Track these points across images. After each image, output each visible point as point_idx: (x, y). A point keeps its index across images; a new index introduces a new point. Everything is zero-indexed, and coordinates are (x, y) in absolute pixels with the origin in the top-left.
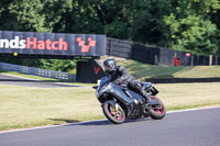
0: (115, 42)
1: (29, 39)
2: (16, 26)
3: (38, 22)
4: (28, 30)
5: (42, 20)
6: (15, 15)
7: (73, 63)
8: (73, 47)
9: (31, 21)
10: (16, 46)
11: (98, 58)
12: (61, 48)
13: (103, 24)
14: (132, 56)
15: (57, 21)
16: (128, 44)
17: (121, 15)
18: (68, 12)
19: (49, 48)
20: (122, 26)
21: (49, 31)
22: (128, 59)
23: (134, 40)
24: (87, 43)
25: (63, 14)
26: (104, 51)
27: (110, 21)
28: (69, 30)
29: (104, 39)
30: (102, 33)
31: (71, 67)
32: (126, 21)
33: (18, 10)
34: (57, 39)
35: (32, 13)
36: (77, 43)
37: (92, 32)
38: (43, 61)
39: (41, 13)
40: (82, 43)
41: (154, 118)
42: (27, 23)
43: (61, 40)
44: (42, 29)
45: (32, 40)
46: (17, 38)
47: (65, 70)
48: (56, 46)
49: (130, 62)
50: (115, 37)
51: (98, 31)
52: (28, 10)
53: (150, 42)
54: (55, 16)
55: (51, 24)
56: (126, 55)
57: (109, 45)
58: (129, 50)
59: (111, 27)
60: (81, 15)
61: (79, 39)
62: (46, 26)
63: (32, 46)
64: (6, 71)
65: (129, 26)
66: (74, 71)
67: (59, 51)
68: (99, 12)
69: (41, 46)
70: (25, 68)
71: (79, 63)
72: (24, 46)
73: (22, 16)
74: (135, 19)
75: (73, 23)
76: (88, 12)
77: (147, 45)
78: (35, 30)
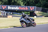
0: (38, 8)
1: (19, 7)
2: (17, 4)
3: (21, 4)
4: (19, 5)
5: (22, 3)
6: (16, 2)
7: (29, 12)
8: (29, 9)
9: (20, 3)
10: (17, 9)
11: (34, 11)
12: (26, 9)
13: (36, 4)
14: (42, 11)
15: (25, 3)
16: (41, 8)
17: (40, 2)
18: (28, 1)
19: (24, 9)
20: (40, 4)
21: (24, 5)
22: (41, 11)
23: (42, 7)
24: (32, 8)
25: (27, 2)
26: (36, 10)
27: (37, 3)
28: (28, 5)
29: (36, 7)
30: (35, 6)
31: (28, 13)
32: (41, 3)
33: (17, 1)
34: (25, 7)
35: (20, 2)
36: (30, 8)
37: (33, 6)
38: (22, 12)
39: (22, 1)
40: (31, 8)
41: (33, 26)
42: (19, 4)
43: (26, 7)
44: (22, 5)
45: (20, 7)
46: (17, 7)
47: (27, 14)
48: (25, 9)
49: (42, 12)
50: (38, 7)
51: (34, 5)
52: (19, 1)
53: (46, 8)
54: (25, 2)
55: (24, 4)
56: (40, 11)
57: (37, 8)
58: (41, 10)
59: (37, 5)
60: (31, 2)
61: (30, 7)
62: (23, 4)
63: (20, 9)
64: (15, 14)
65: (41, 4)
66: (29, 14)
67: (26, 10)
68: (35, 1)
69: (22, 9)
70: (19, 14)
71: (30, 13)
72: (18, 9)
73: (18, 2)
74: (43, 3)
75: (29, 4)
76: (32, 1)
77: (45, 9)
78: (21, 5)
